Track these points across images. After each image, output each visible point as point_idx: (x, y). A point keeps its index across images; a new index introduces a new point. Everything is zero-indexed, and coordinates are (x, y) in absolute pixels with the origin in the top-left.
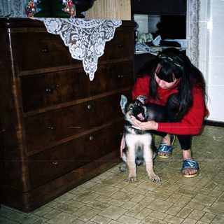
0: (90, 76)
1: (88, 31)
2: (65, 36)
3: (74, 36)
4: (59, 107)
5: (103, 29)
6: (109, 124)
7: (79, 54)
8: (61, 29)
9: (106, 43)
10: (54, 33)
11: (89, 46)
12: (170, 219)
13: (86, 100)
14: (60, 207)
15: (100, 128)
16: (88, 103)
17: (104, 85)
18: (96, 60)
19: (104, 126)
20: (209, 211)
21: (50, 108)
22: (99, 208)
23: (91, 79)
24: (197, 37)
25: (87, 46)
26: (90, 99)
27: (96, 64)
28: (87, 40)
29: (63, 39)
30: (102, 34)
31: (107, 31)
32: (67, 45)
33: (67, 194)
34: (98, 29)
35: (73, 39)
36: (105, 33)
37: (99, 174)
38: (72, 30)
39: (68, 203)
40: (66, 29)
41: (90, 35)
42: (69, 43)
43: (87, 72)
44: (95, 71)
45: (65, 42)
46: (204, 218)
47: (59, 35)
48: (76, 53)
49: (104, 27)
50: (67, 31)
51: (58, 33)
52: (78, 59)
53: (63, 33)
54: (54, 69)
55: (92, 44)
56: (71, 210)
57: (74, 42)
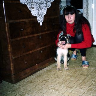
0: (40, 23)
1: (39, 3)
2: (29, 5)
3: (33, 5)
4: (27, 37)
5: (46, 3)
6: (49, 46)
7: (35, 13)
8: (27, 2)
9: (47, 9)
10: (24, 4)
11: (40, 10)
12: (77, 86)
13: (39, 34)
14: (28, 82)
15: (45, 47)
16: (40, 36)
17: (47, 28)
18: (43, 16)
19: (47, 46)
20: (94, 82)
21: (23, 38)
22: (45, 81)
23: (41, 25)
24: (88, 7)
25: (38, 10)
26: (41, 34)
27: (43, 18)
28: (39, 7)
29: (28, 6)
30: (45, 5)
31: (47, 3)
32: (29, 9)
33: (31, 76)
34: (44, 2)
35: (32, 7)
36: (47, 4)
37: (45, 67)
38: (32, 2)
39: (32, 80)
40: (29, 2)
41: (40, 5)
42: (31, 8)
43: (39, 22)
44: (43, 21)
45: (29, 8)
46: (92, 85)
47: (26, 5)
48: (34, 13)
49: (46, 2)
50: (29, 3)
51: (25, 4)
52: (35, 15)
53: (28, 4)
54: (24, 20)
55: (41, 9)
56: (33, 83)
57: (33, 8)
